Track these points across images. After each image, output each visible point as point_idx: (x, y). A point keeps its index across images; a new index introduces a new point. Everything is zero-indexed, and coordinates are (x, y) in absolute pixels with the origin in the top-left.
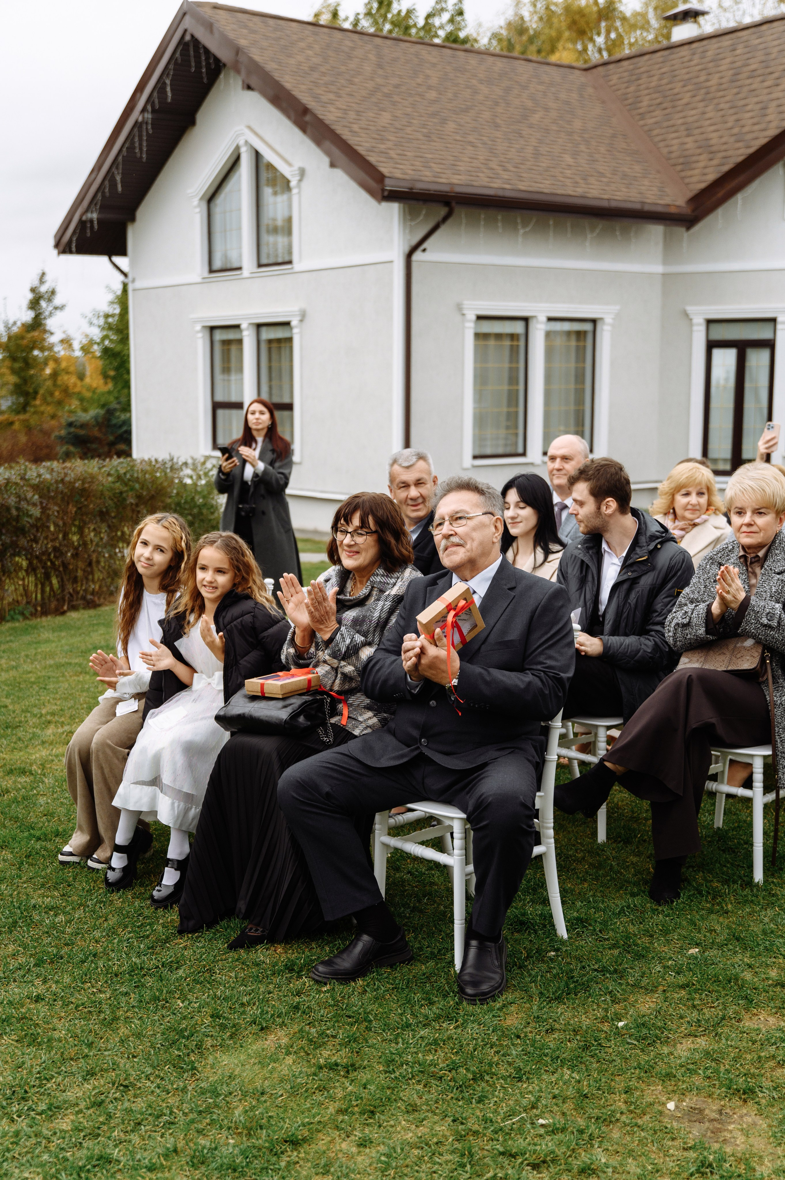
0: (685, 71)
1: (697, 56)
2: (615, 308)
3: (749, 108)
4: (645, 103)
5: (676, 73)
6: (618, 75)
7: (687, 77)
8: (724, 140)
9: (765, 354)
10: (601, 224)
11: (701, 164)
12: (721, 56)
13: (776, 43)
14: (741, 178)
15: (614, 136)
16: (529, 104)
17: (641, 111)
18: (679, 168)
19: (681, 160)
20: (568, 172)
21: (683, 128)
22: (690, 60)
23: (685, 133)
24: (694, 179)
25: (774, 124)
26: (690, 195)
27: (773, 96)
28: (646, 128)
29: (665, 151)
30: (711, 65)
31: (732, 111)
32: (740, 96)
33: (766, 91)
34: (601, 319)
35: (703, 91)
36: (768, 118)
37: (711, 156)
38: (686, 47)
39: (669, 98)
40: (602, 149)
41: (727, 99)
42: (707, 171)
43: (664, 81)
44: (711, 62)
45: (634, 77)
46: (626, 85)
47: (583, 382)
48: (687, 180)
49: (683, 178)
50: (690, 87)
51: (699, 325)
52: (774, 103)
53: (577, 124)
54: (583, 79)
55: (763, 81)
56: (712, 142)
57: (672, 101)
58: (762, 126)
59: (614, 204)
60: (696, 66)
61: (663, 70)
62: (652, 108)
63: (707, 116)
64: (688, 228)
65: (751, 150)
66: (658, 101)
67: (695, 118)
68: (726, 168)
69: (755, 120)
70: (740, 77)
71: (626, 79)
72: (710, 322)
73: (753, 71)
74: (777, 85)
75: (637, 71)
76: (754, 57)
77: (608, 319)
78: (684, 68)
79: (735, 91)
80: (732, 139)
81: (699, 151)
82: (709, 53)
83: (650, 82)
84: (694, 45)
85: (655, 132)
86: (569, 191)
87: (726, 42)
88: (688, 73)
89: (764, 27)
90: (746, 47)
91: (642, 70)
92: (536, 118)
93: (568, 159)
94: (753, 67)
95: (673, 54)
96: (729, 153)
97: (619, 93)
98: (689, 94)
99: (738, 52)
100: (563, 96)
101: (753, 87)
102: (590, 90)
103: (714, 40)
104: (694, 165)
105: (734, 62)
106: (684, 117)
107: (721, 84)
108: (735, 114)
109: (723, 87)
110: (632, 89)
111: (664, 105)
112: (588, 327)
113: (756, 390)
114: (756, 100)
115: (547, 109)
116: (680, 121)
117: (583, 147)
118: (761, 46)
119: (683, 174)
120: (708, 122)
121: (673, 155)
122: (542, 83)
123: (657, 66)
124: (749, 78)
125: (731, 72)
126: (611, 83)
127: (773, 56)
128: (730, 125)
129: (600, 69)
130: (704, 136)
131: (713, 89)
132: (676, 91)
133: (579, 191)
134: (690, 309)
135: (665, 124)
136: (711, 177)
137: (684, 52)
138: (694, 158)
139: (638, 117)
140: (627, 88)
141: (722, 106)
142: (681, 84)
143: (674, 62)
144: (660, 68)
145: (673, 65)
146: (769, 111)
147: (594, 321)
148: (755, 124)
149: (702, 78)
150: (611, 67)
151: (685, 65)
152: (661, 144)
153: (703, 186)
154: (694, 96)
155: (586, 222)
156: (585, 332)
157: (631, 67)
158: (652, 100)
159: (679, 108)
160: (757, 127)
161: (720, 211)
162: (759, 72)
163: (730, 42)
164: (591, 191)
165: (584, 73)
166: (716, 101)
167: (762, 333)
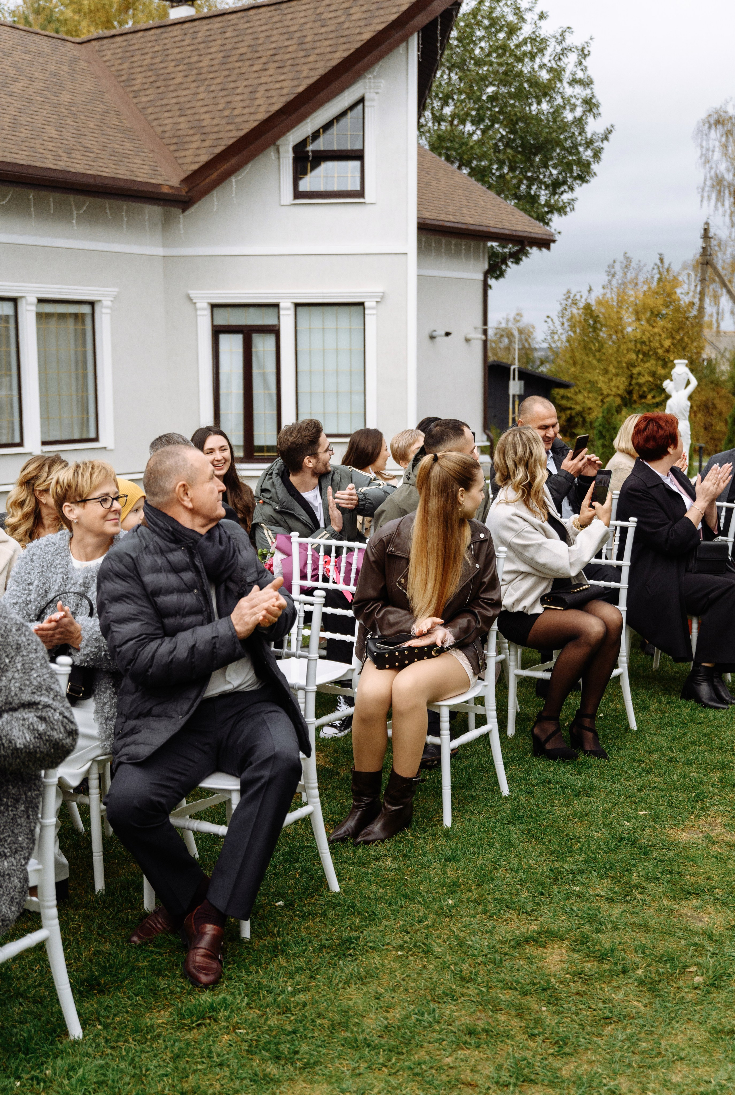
0: (178, 50)
1: (188, 37)
2: (114, 290)
3: (239, 91)
4: (139, 81)
5: (169, 52)
6: (112, 51)
7: (179, 56)
8: (215, 122)
9: (270, 341)
10: (88, 201)
11: (194, 145)
12: (212, 38)
13: (263, 28)
14: (234, 161)
15: (106, 112)
16: (12, 72)
17: (135, 88)
18: (172, 148)
19: (174, 140)
20: (50, 145)
21: (176, 107)
22: (183, 40)
23: (178, 113)
24: (188, 160)
25: (262, 109)
26: (184, 175)
27: (262, 80)
28: (140, 106)
29: (159, 130)
30: (202, 46)
31: (223, 93)
32: (230, 79)
33: (255, 75)
34: (100, 301)
35: (195, 72)
36: (258, 102)
37: (203, 137)
38: (178, 27)
39: (162, 77)
40: (92, 125)
41: (218, 80)
42: (199, 152)
43: (157, 60)
44: (201, 43)
45: (128, 54)
46: (119, 61)
47: (85, 367)
48: (180, 161)
49: (176, 158)
50: (181, 68)
51: (203, 309)
52: (264, 87)
53: (65, 97)
54: (75, 53)
55: (252, 65)
56: (204, 124)
57: (165, 80)
58: (252, 110)
59: (99, 181)
60: (188, 45)
61: (156, 49)
62: (146, 86)
63: (200, 97)
64: (184, 211)
65: (242, 133)
66: (151, 79)
67: (187, 98)
68: (218, 150)
69: (246, 103)
70: (229, 60)
71: (120, 55)
72: (214, 306)
73: (243, 54)
74: (265, 70)
75: (131, 48)
76: (243, 41)
77: (107, 302)
78: (177, 47)
79: (226, 73)
80: (224, 121)
81: (191, 132)
82: (200, 35)
83: (144, 60)
84: (186, 26)
85: (149, 111)
86: (49, 165)
87: (216, 24)
88: (179, 53)
89: (252, 12)
90: (234, 30)
91: (136, 47)
92: (16, 87)
93: (52, 131)
94: (242, 51)
95: (165, 32)
96: (220, 135)
97: (113, 69)
98: (181, 74)
99: (227, 35)
100: (51, 67)
101: (243, 70)
102: (83, 64)
103: (205, 22)
104: (187, 146)
105: (225, 45)
106: (177, 97)
107: (212, 66)
108: (226, 96)
109: (214, 69)
110: (125, 66)
111: (157, 84)
112: (86, 309)
113: (264, 376)
114: (245, 83)
115: (31, 79)
116: (174, 101)
117: (69, 121)
118: (250, 31)
119: (176, 154)
120: (201, 103)
121: (167, 135)
122: (28, 52)
123: (150, 44)
124: (238, 61)
125: (222, 54)
126: (105, 59)
127: (260, 41)
128: (221, 107)
129: (94, 43)
130: (196, 117)
131: (205, 70)
132: (169, 70)
133: (61, 165)
134: (193, 293)
135: (159, 103)
136: (204, 158)
137: (176, 31)
138: (188, 139)
139: (132, 95)
140: (121, 64)
141: (213, 88)
142: (173, 63)
143: (167, 41)
144: (153, 46)
145: (165, 44)
146: (258, 95)
147: (92, 304)
148: (245, 107)
149: (194, 59)
150: (105, 41)
151: (178, 44)
152: (155, 123)
153: (195, 167)
154: (187, 76)
155: (72, 199)
156: (83, 315)
157: (125, 43)
158: (145, 77)
159: (171, 88)
160: (246, 111)
161: (215, 193)
162: (248, 56)
163: (220, 25)
164: (76, 165)
165: (77, 45)
166: (207, 83)
167: (266, 319)
